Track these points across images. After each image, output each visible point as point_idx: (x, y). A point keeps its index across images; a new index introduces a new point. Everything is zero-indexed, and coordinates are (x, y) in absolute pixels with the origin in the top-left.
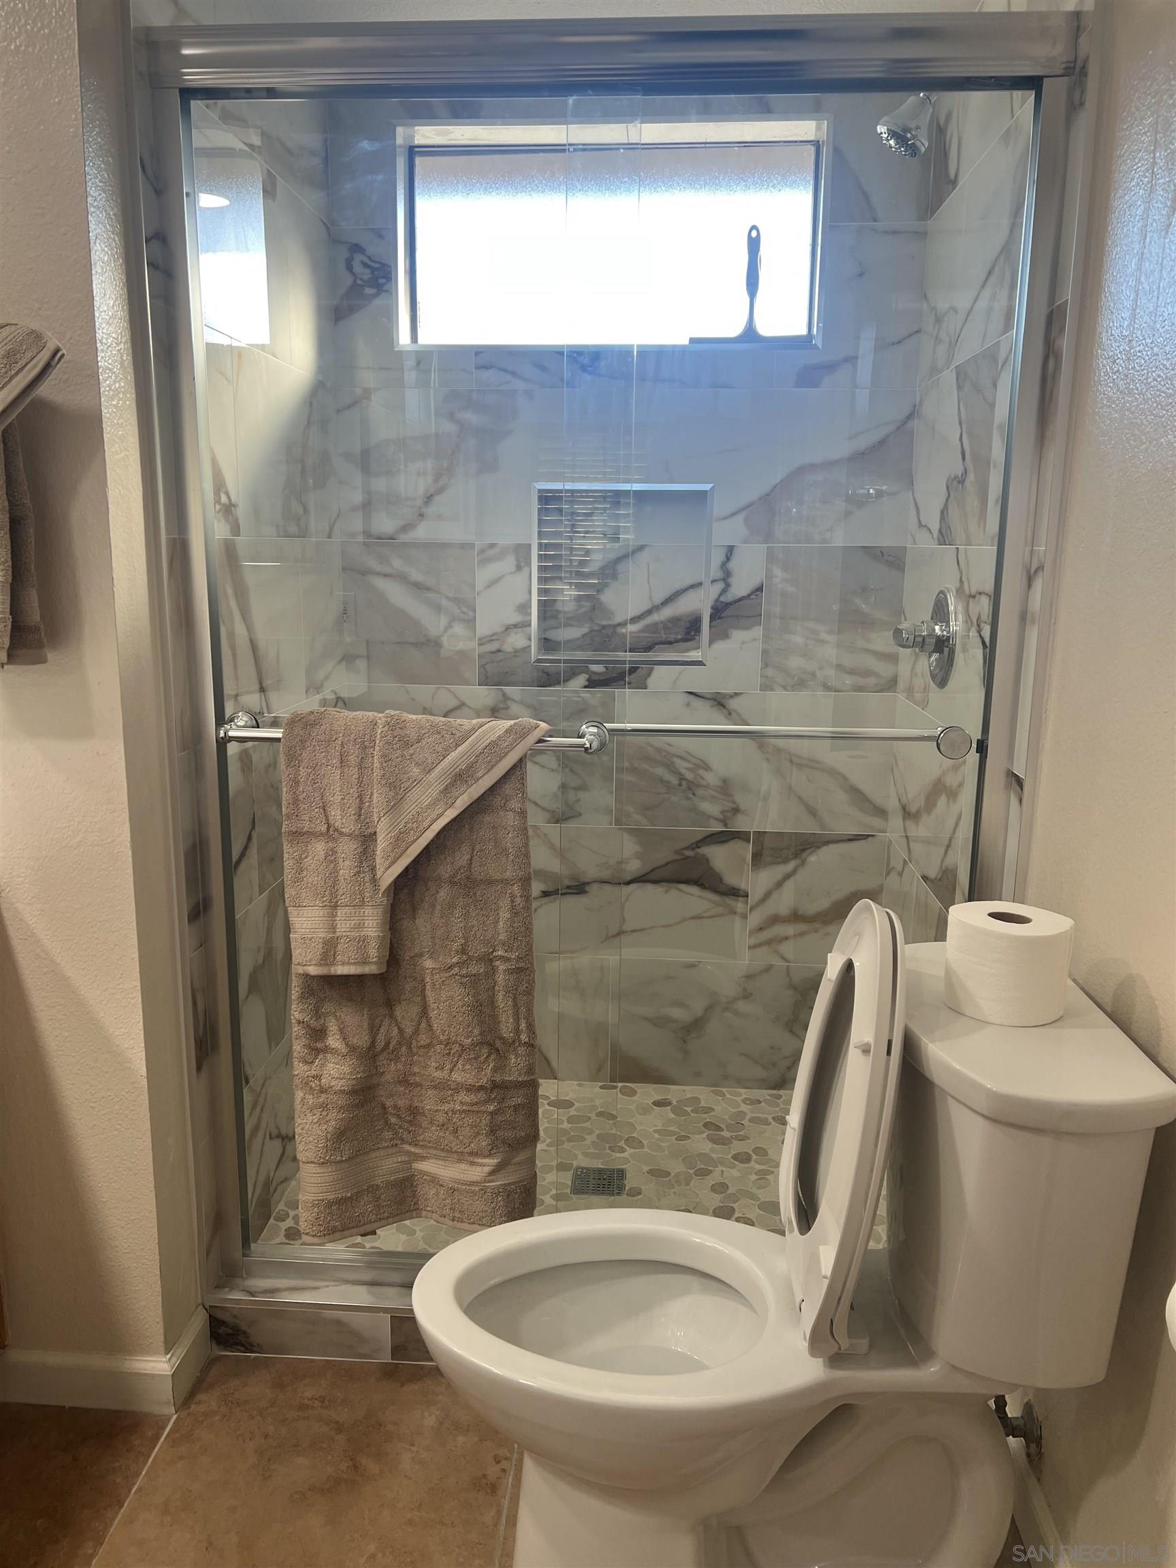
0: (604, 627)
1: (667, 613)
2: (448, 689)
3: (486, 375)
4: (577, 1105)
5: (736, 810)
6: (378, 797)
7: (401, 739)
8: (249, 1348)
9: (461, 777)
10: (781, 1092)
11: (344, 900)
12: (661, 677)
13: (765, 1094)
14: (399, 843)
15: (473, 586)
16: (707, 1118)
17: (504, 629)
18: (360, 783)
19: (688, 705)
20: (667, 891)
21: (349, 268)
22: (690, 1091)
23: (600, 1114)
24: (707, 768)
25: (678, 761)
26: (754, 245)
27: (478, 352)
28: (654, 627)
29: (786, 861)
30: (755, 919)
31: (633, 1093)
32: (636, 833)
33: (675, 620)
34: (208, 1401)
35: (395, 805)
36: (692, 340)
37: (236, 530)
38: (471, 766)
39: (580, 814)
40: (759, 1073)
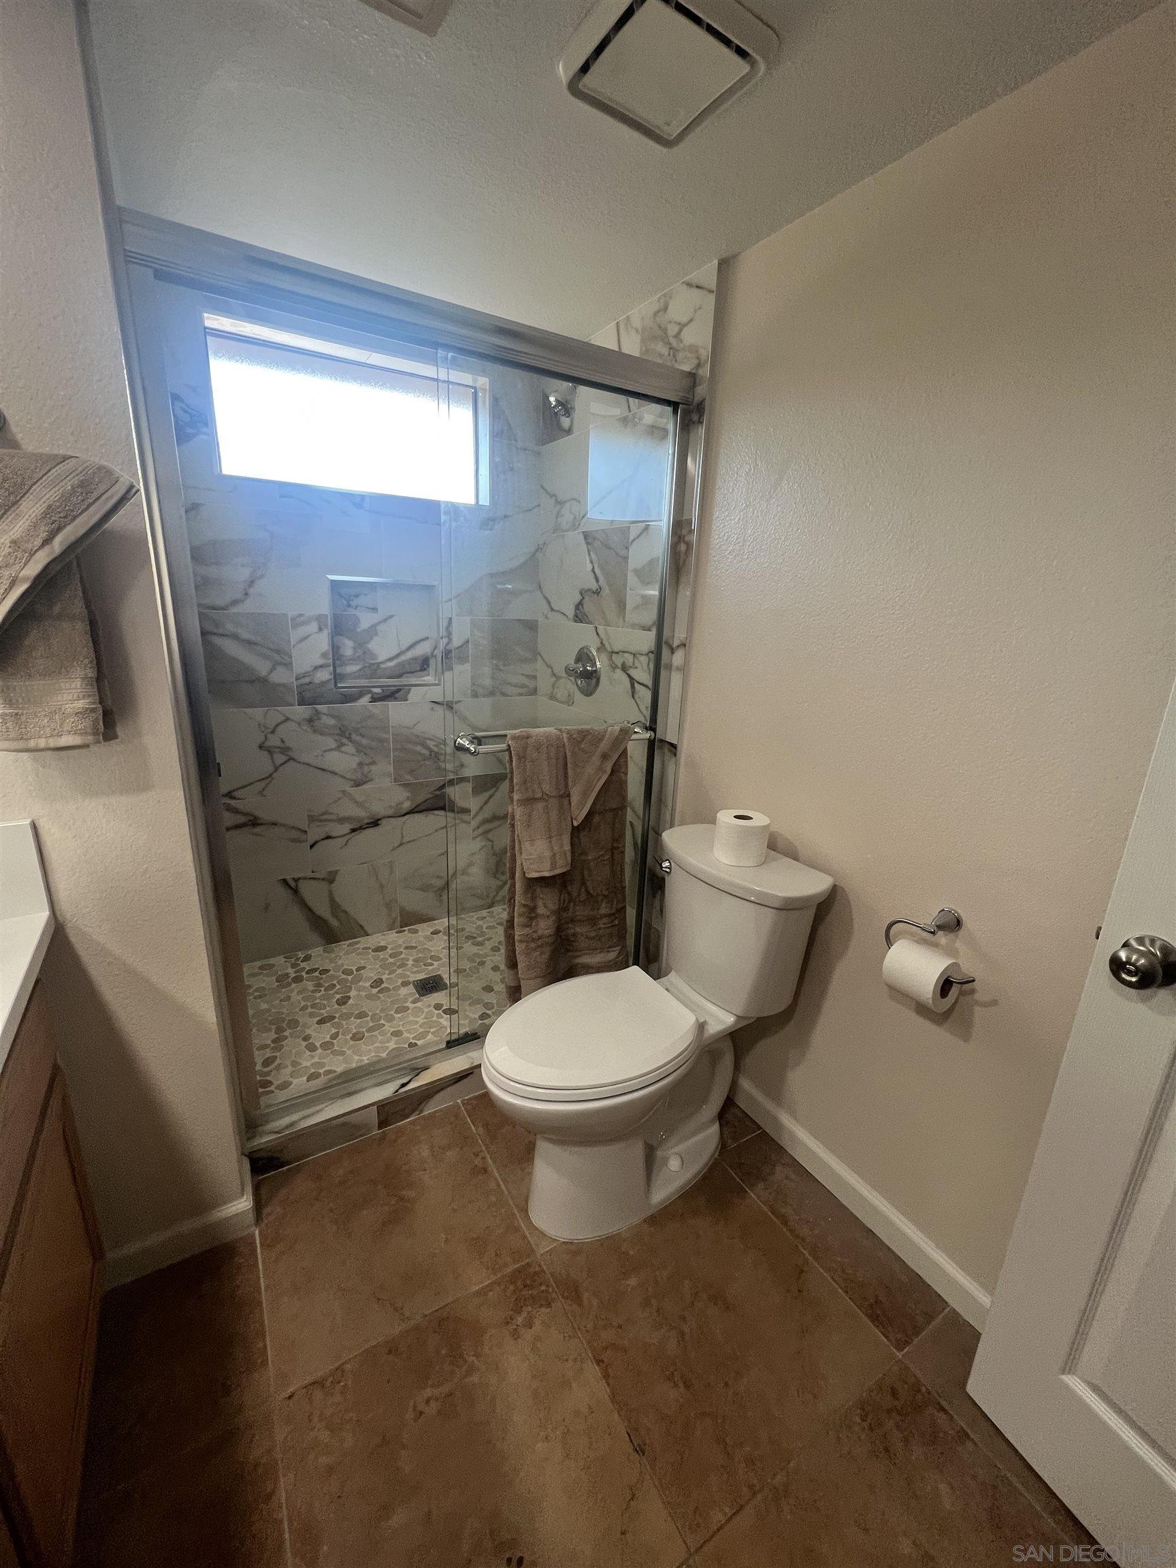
0: (372, 664)
1: (409, 655)
2: (275, 710)
3: (290, 501)
4: (389, 947)
5: (462, 766)
6: (571, 774)
10: (492, 909)
12: (415, 694)
13: (484, 913)
15: (289, 642)
16: (465, 933)
17: (313, 668)
19: (432, 708)
20: (426, 816)
22: (446, 922)
23: (406, 948)
24: (445, 744)
25: (429, 742)
28: (402, 664)
29: (487, 790)
30: (474, 823)
31: (416, 931)
32: (406, 785)
33: (415, 659)
35: (580, 775)
39: (372, 780)
40: (479, 902)
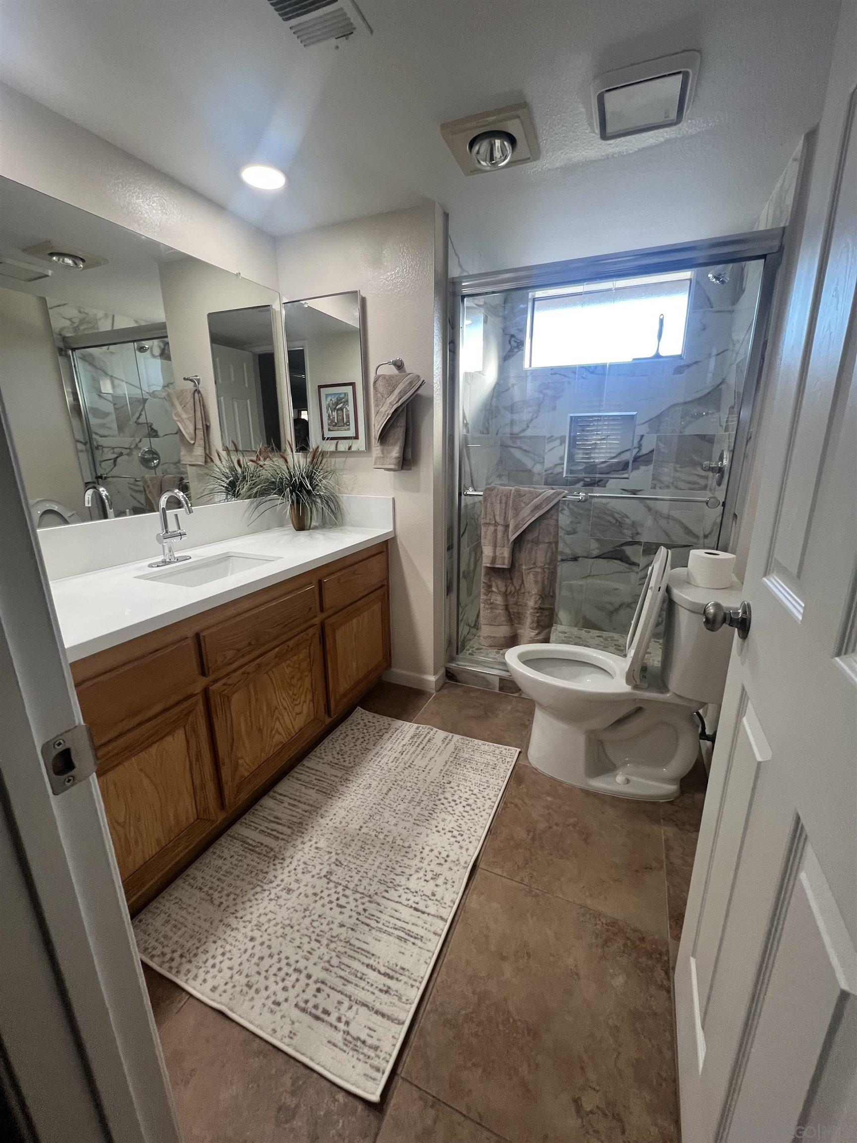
0: (592, 465)
1: (616, 460)
3: (556, 377)
5: (637, 534)
6: (510, 513)
7: (519, 495)
8: (457, 681)
9: (537, 507)
11: (498, 545)
12: (612, 483)
14: (516, 528)
15: (544, 451)
16: (616, 643)
17: (554, 466)
18: (505, 509)
20: (607, 562)
21: (510, 342)
22: (611, 634)
23: (576, 637)
24: (627, 517)
26: (661, 322)
27: (552, 369)
28: (611, 465)
30: (642, 574)
31: (589, 632)
32: (598, 540)
33: (618, 463)
34: (445, 692)
35: (516, 515)
36: (634, 359)
37: (468, 432)
38: (541, 503)
39: (577, 532)
